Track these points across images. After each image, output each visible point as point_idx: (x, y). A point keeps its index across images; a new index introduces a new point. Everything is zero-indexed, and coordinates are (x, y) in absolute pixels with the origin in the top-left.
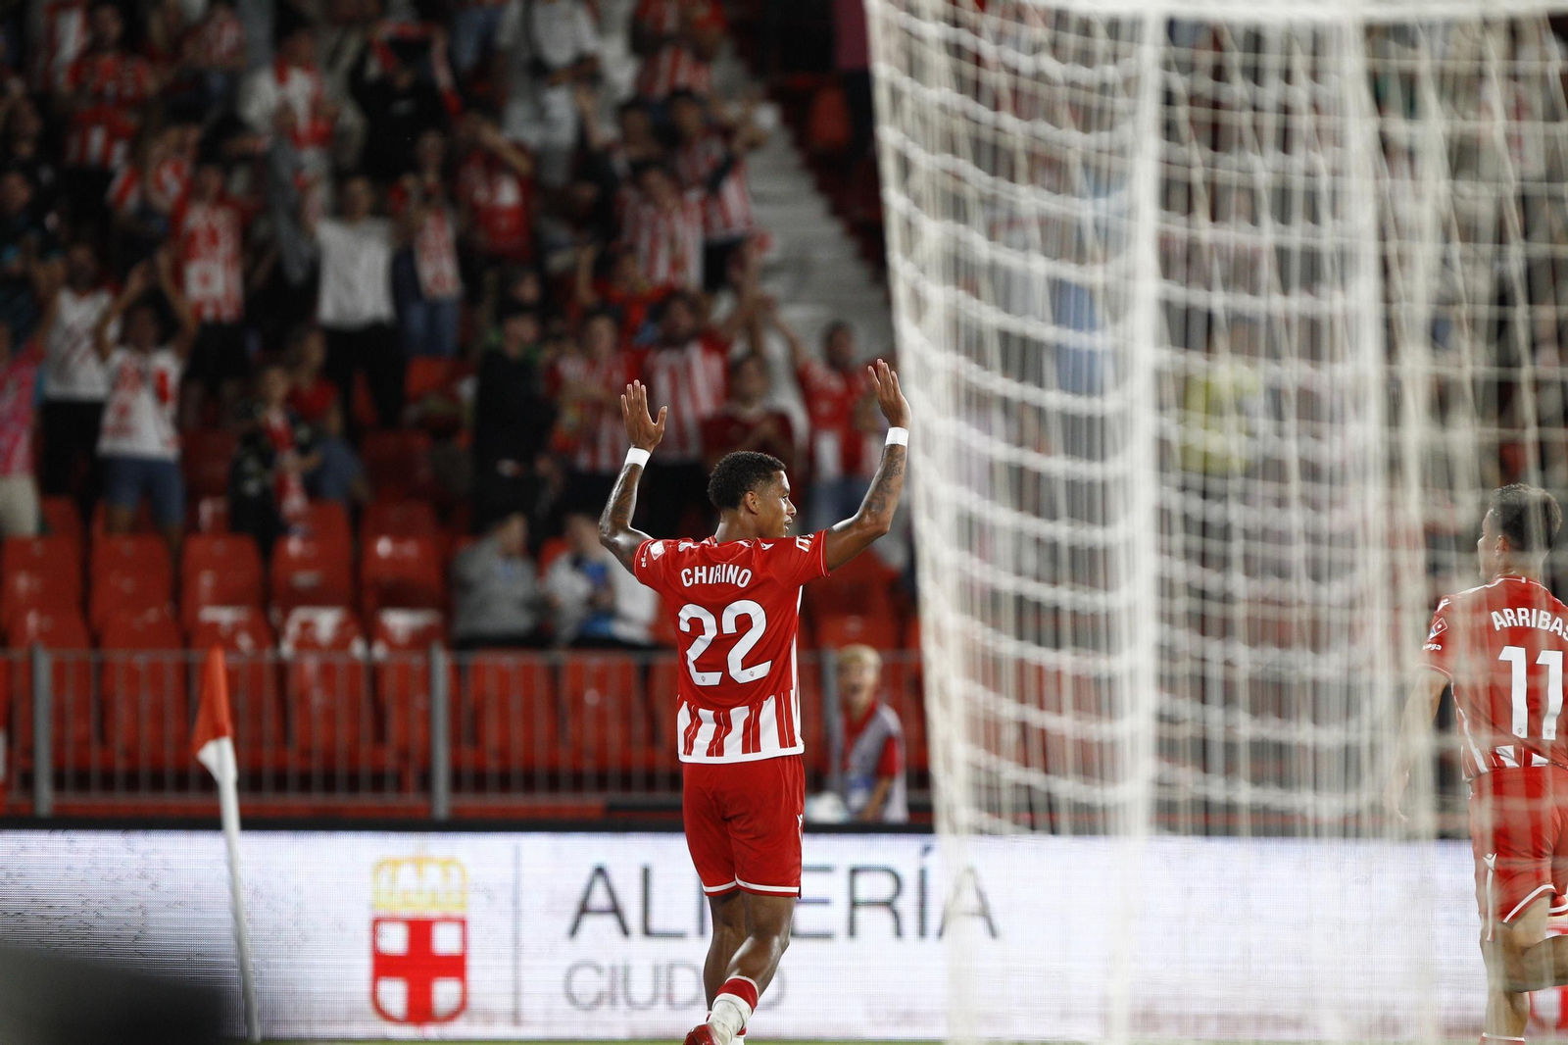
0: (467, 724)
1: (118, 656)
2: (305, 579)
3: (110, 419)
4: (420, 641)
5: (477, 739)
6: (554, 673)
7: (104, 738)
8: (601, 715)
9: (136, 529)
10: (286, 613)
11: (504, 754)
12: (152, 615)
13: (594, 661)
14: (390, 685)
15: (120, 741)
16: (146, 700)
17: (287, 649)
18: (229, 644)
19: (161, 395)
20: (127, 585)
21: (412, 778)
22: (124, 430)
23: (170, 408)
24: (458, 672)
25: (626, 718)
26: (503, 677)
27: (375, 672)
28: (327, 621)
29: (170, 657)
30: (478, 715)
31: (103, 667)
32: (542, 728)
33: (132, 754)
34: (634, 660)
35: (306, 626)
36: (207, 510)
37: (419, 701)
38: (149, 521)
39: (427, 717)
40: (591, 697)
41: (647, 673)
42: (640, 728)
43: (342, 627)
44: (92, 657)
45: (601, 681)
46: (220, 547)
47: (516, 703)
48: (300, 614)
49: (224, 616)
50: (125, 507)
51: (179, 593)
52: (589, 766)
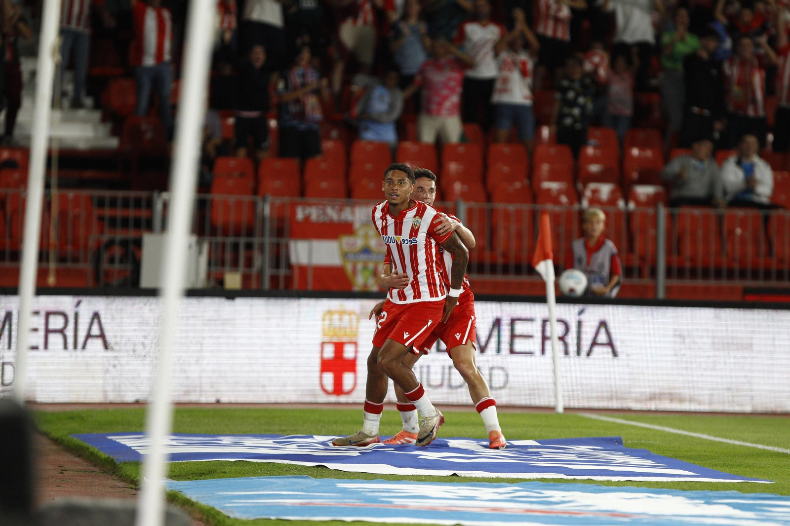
0: (675, 244)
1: (500, 206)
2: (594, 168)
3: (498, 85)
4: (652, 201)
5: (680, 252)
6: (720, 219)
7: (492, 248)
8: (743, 239)
9: (510, 141)
10: (585, 185)
11: (693, 259)
12: (518, 185)
13: (740, 213)
14: (636, 223)
15: (500, 248)
16: (513, 228)
17: (585, 203)
18: (556, 201)
19: (524, 73)
20: (506, 169)
21: (647, 271)
22: (505, 90)
23: (529, 80)
24: (671, 217)
25: (756, 242)
26: (694, 219)
27: (629, 215)
28: (605, 190)
29: (526, 207)
30: (680, 240)
31: (492, 212)
32: (713, 247)
33: (505, 255)
34: (761, 213)
35: (595, 192)
36: (545, 132)
37: (651, 232)
38: (516, 138)
39: (655, 239)
40: (739, 231)
41: (767, 219)
42: (763, 248)
43: (613, 192)
44: (486, 206)
45: (743, 224)
46: (553, 151)
47: (700, 233)
48: (592, 186)
49: (554, 186)
50: (504, 130)
51: (531, 173)
52: (736, 266)
